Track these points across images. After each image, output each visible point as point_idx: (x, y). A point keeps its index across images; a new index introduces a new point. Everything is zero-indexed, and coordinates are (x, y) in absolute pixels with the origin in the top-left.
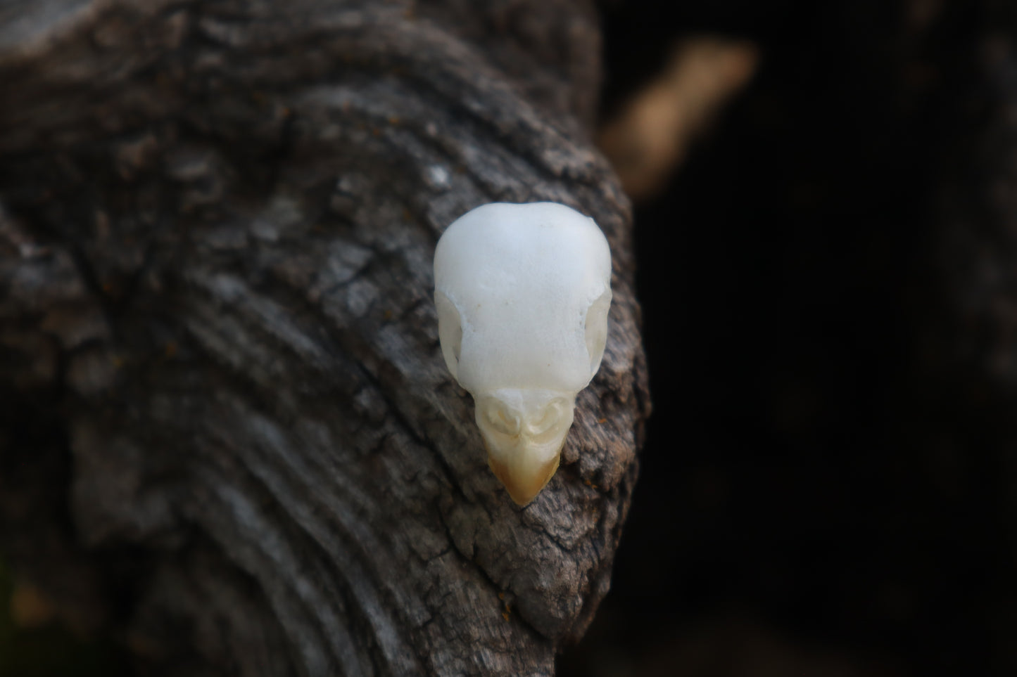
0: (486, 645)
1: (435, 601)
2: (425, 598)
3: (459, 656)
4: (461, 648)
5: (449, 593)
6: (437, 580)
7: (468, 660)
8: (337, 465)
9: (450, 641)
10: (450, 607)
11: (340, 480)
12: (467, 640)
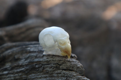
0: (77, 75)
1: (66, 75)
2: (64, 77)
3: (74, 78)
4: (74, 77)
5: (67, 73)
6: (64, 73)
7: (76, 78)
8: (38, 75)
9: (72, 78)
10: (69, 74)
11: (40, 76)
12: (74, 76)
